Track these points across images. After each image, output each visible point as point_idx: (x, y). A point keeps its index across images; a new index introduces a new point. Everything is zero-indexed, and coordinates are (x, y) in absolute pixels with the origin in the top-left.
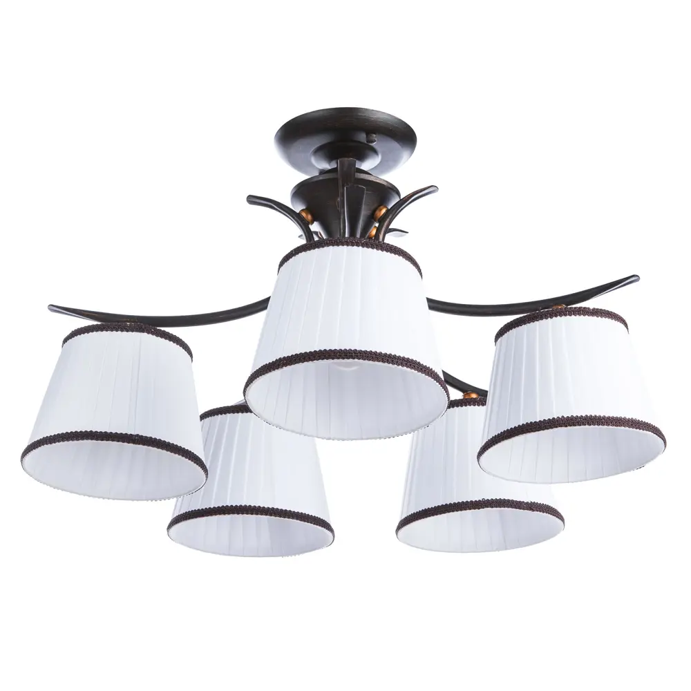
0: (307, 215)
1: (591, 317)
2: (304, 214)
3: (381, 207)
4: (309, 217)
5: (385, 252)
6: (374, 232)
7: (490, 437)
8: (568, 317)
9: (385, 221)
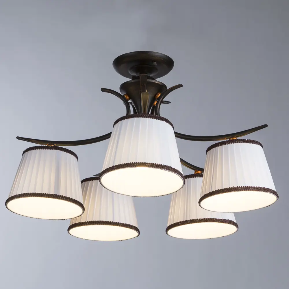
0: (127, 97)
1: (246, 144)
2: (125, 96)
3: (158, 93)
4: (128, 98)
5: (158, 120)
6: (156, 103)
7: (203, 195)
8: (237, 143)
9: (160, 100)
